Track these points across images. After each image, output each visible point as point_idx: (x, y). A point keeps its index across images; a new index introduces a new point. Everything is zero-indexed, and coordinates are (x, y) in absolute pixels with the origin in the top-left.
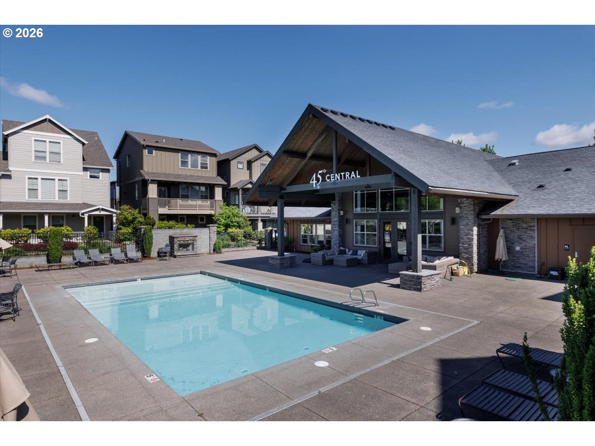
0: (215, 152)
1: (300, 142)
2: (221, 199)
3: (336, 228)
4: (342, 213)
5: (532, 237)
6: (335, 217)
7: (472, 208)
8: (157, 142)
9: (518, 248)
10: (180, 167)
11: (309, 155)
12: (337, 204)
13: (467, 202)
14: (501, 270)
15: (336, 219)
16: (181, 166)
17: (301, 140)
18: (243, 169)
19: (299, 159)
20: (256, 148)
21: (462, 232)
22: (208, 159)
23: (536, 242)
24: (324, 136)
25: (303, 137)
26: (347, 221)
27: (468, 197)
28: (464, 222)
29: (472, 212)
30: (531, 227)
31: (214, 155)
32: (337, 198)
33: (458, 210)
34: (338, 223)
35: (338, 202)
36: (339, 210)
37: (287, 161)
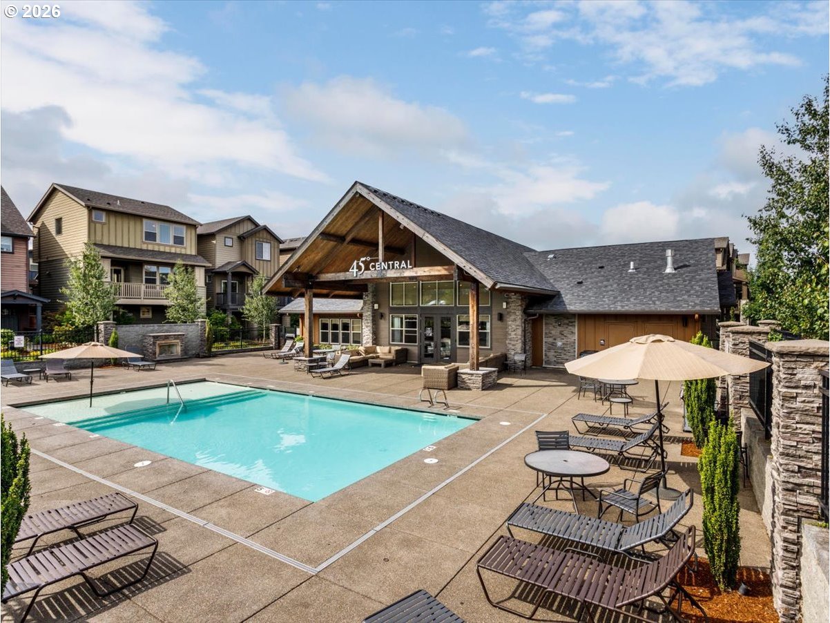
0: (194, 223)
1: (339, 223)
2: (204, 286)
3: (369, 324)
4: (376, 306)
5: (572, 333)
6: (368, 311)
7: (520, 303)
8: (109, 204)
9: (559, 344)
10: (144, 240)
11: (349, 238)
12: (370, 296)
13: (515, 297)
14: (544, 366)
15: (369, 313)
16: (146, 240)
17: (341, 222)
18: (232, 246)
19: (335, 243)
20: (249, 219)
21: (510, 327)
22: (183, 232)
23: (576, 338)
24: (367, 219)
25: (344, 218)
26: (382, 316)
27: (516, 291)
28: (513, 317)
29: (520, 308)
30: (572, 322)
31: (192, 226)
32: (370, 289)
33: (504, 305)
34: (371, 318)
35: (371, 294)
36: (373, 303)
37: (322, 245)
